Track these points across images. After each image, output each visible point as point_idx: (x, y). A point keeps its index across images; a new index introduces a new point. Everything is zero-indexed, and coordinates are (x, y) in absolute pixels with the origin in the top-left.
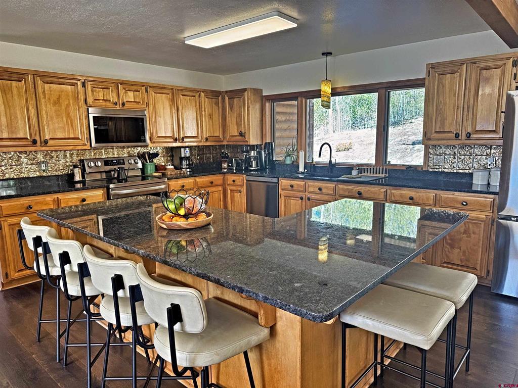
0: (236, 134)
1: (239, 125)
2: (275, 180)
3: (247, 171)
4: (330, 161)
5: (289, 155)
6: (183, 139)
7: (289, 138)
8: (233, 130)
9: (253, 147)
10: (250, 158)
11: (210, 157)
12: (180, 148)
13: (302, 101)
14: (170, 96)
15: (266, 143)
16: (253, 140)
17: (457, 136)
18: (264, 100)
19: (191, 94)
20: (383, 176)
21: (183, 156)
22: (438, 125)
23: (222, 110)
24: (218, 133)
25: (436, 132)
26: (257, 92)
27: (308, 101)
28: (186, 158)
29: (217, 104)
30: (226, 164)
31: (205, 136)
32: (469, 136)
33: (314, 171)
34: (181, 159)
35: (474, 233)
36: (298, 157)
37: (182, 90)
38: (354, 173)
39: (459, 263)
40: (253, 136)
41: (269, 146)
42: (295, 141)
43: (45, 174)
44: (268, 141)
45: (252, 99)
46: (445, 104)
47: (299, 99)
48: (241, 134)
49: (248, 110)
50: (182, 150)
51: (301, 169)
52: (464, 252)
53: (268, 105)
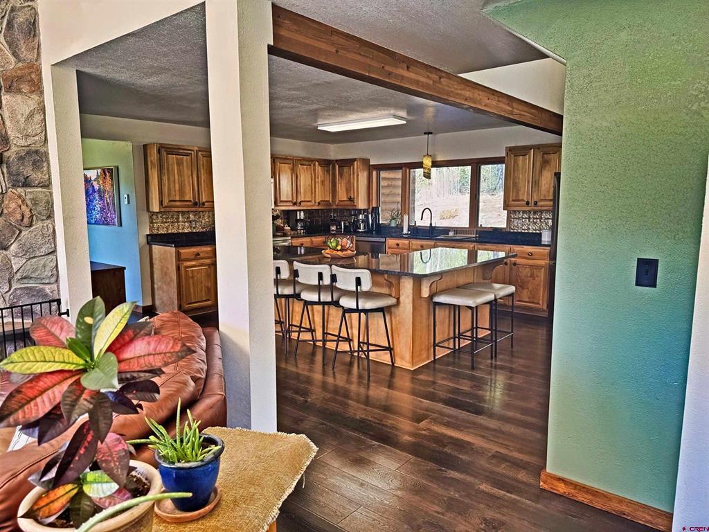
0: (345, 199)
1: (348, 191)
2: (383, 240)
3: (356, 232)
4: (431, 224)
5: (394, 219)
6: (300, 203)
7: (393, 202)
8: (342, 196)
9: (360, 211)
10: (358, 221)
11: (319, 220)
12: (296, 211)
13: (406, 171)
14: (291, 166)
15: (373, 208)
16: (362, 205)
17: (528, 203)
18: (371, 167)
19: (307, 163)
20: (474, 236)
21: (298, 218)
22: (514, 195)
23: (333, 177)
24: (329, 198)
25: (513, 200)
26: (366, 161)
27: (412, 170)
28: (301, 220)
29: (328, 171)
30: (335, 227)
31: (317, 201)
32: (536, 203)
33: (416, 232)
34: (297, 221)
35: (537, 276)
36: (402, 221)
37: (300, 160)
38: (451, 234)
39: (527, 300)
40: (361, 201)
41: (375, 211)
42: (399, 206)
43: (194, 231)
44: (374, 205)
45: (361, 168)
46: (519, 179)
47: (404, 169)
48: (351, 199)
49: (357, 178)
50: (298, 212)
51: (405, 231)
52: (531, 291)
53: (374, 173)
